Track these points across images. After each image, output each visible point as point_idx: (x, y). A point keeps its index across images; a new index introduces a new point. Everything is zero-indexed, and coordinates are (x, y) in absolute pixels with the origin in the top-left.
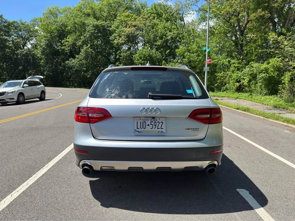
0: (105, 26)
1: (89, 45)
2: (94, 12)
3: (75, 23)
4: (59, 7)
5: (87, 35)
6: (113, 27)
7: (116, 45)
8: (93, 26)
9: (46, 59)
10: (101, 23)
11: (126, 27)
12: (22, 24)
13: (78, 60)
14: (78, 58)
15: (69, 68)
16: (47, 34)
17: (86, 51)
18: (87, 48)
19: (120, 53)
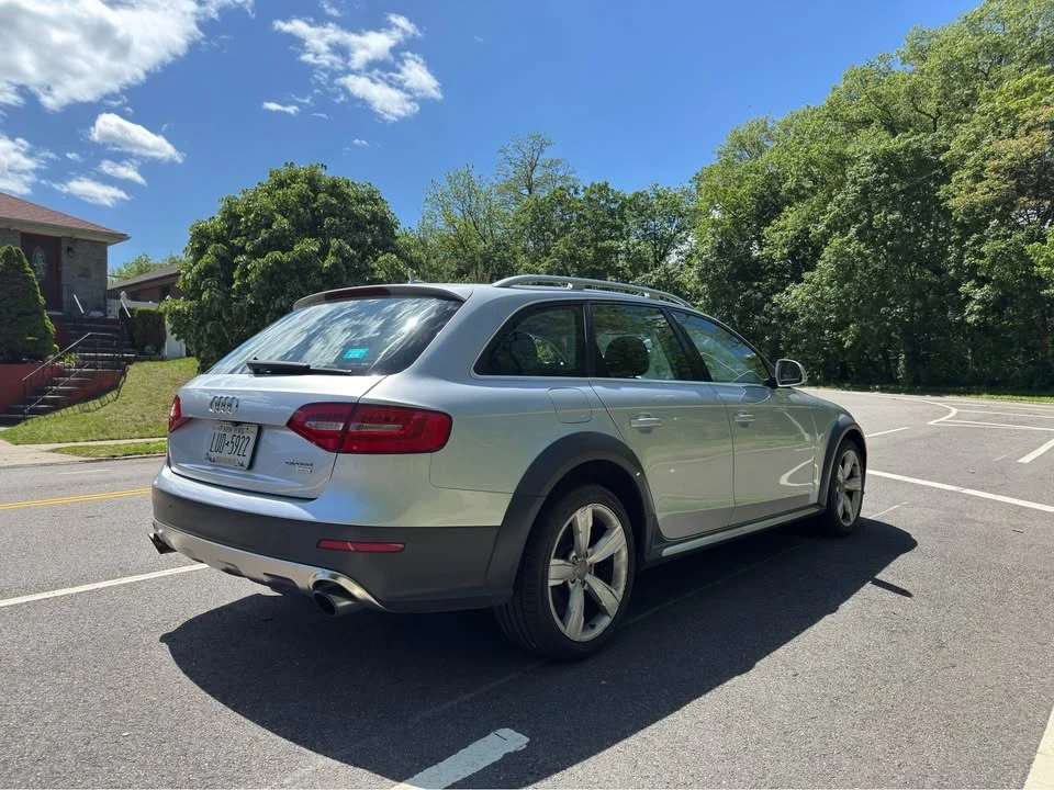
0: (920, 150)
1: (853, 231)
2: (885, 108)
3: (812, 162)
4: (769, 119)
5: (850, 193)
6: (956, 147)
7: (965, 214)
8: (874, 160)
9: (712, 295)
10: (908, 140)
11: (1012, 136)
12: (659, 196)
13: (808, 287)
14: (809, 282)
15: (782, 317)
16: (724, 213)
17: (840, 254)
18: (842, 243)
19: (980, 242)
